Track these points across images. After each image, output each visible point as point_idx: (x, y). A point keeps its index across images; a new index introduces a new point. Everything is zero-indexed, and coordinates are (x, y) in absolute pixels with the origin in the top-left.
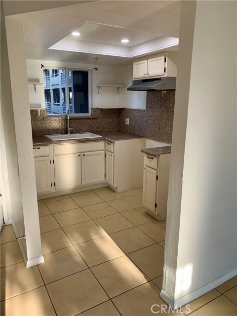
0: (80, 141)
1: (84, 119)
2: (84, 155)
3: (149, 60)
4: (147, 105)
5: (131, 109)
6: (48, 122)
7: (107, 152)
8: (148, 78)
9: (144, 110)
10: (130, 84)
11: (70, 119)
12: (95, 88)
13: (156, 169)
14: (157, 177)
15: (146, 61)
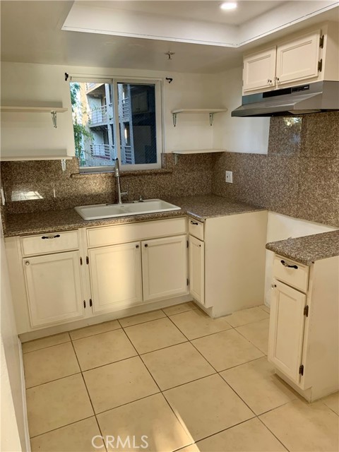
0: (138, 219)
1: (148, 174)
2: (146, 245)
3: (279, 50)
4: (269, 144)
5: (236, 153)
6: (82, 181)
7: (192, 240)
8: (277, 89)
9: (265, 155)
10: (237, 104)
11: (122, 176)
12: (168, 116)
13: (305, 292)
14: (306, 310)
15: (273, 52)
